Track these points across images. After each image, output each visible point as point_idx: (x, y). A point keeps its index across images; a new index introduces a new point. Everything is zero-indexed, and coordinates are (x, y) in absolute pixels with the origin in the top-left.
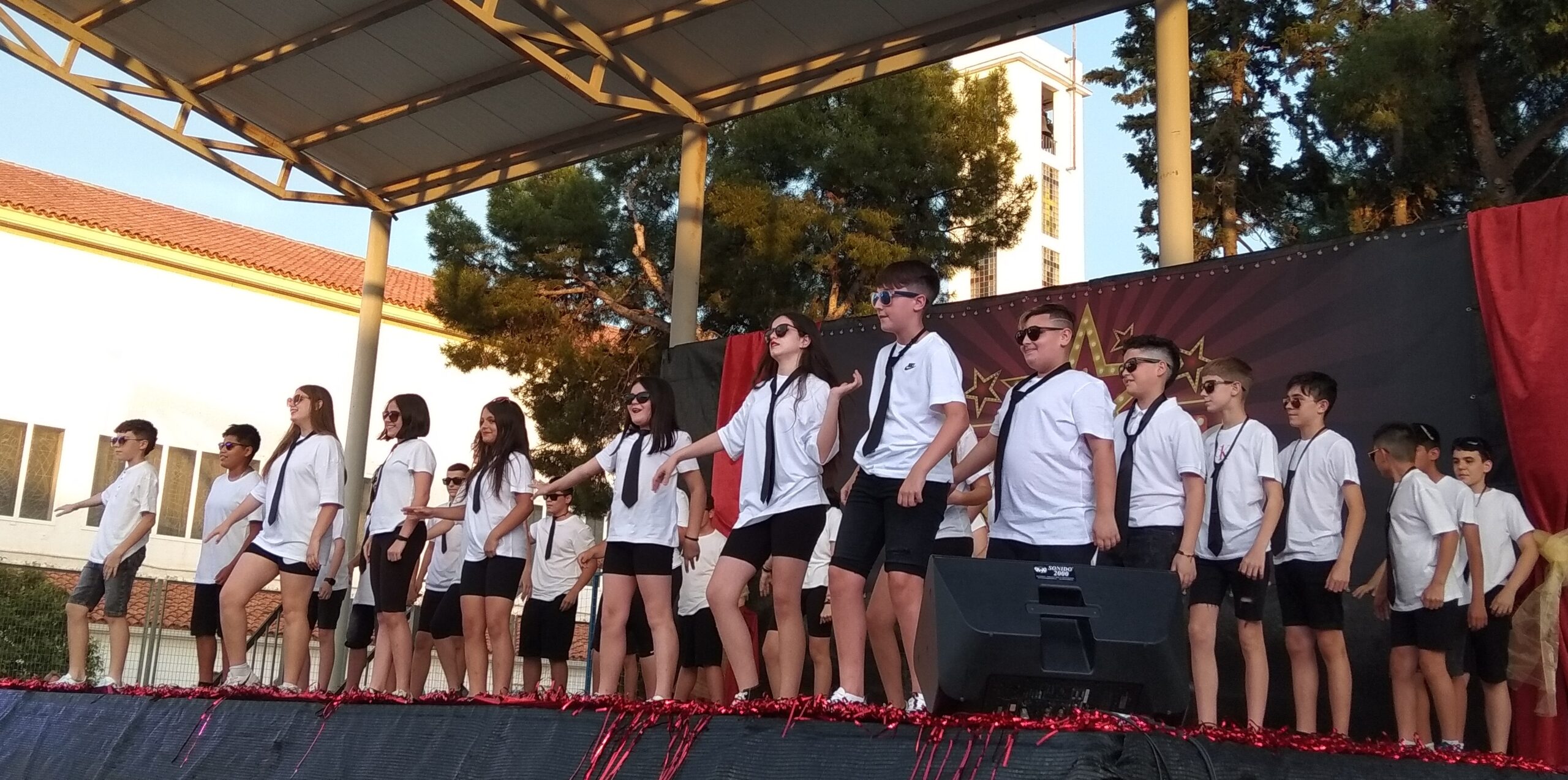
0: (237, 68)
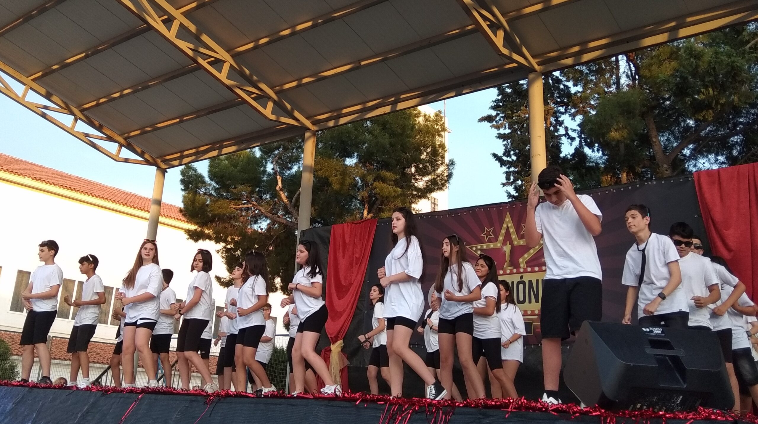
0: (102, 100)
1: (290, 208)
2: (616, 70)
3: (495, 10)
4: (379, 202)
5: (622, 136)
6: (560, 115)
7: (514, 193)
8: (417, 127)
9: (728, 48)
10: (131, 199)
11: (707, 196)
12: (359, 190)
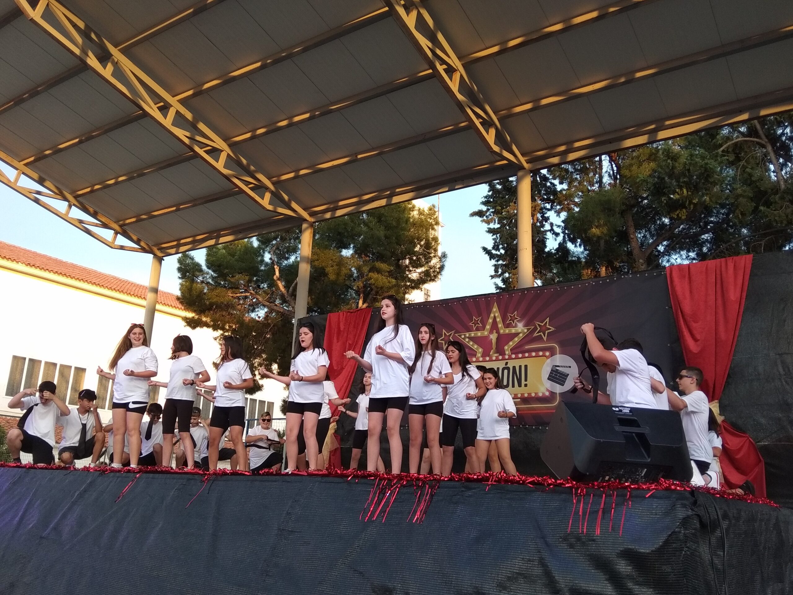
0: (97, 187)
1: (287, 297)
2: (599, 169)
3: (488, 108)
4: (373, 292)
5: (602, 232)
6: (546, 211)
7: (501, 285)
8: (411, 220)
9: (702, 151)
10: (128, 286)
11: (678, 289)
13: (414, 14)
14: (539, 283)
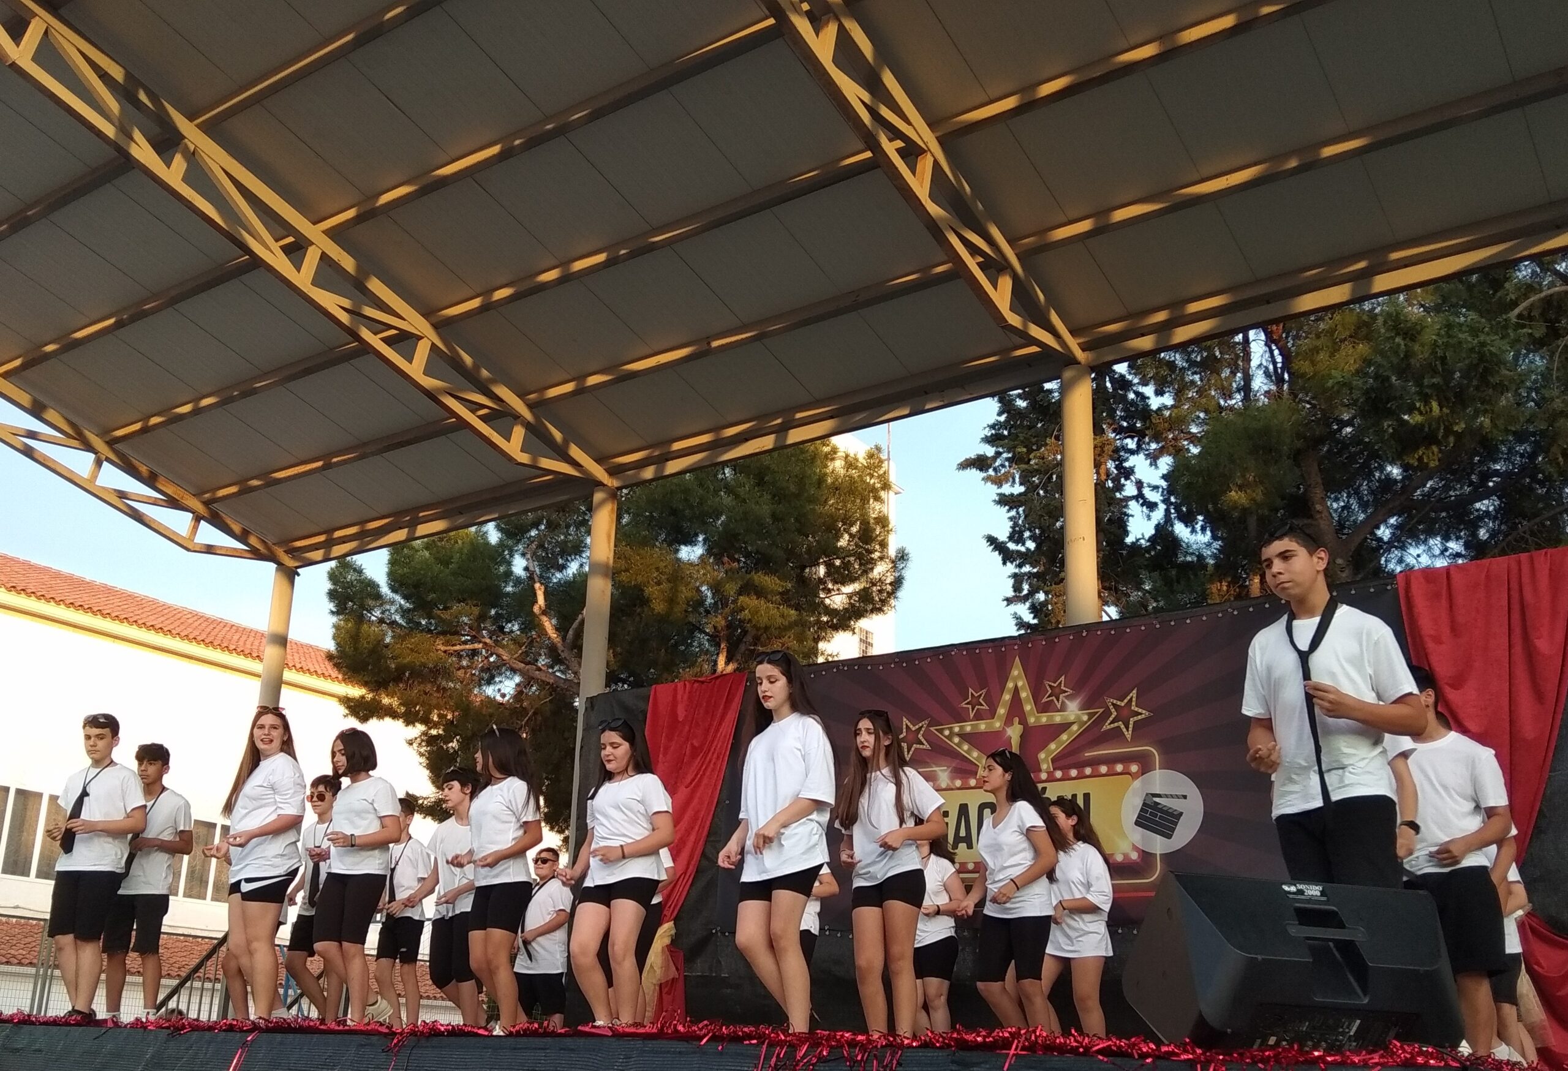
0: (155, 420)
1: (563, 651)
2: (1243, 361)
3: (995, 232)
4: (749, 638)
5: (1251, 500)
6: (1127, 455)
7: (1029, 618)
8: (829, 480)
9: (1473, 315)
10: (223, 632)
12: (708, 612)
13: (831, 30)
14: (1113, 612)
